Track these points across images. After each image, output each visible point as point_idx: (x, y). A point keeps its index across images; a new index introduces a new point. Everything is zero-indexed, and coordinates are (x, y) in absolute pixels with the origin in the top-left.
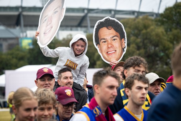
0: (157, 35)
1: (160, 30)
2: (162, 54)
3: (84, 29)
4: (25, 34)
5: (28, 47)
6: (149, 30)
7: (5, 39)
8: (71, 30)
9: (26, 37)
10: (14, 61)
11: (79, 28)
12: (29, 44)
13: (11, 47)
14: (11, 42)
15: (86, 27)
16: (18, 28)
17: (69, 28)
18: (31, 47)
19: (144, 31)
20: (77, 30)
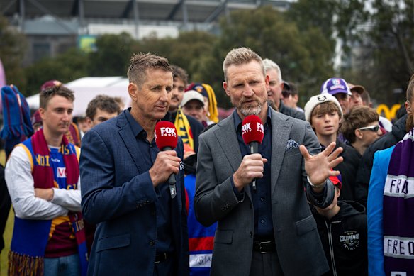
0: (287, 36)
1: (292, 28)
2: (293, 65)
3: (178, 24)
4: (85, 30)
5: (88, 50)
6: (274, 28)
7: (55, 37)
8: (158, 24)
9: (87, 35)
10: (67, 70)
11: (170, 23)
12: (92, 45)
13: (62, 48)
14: (63, 41)
15: (181, 20)
16: (75, 20)
17: (155, 22)
18: (94, 49)
19: (266, 29)
20: (167, 25)
